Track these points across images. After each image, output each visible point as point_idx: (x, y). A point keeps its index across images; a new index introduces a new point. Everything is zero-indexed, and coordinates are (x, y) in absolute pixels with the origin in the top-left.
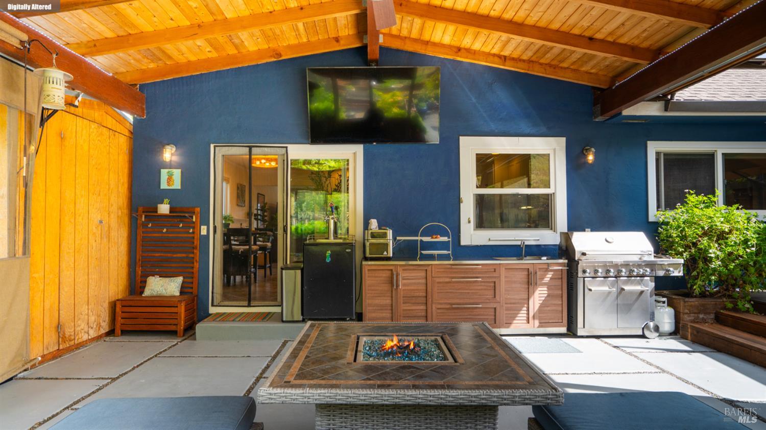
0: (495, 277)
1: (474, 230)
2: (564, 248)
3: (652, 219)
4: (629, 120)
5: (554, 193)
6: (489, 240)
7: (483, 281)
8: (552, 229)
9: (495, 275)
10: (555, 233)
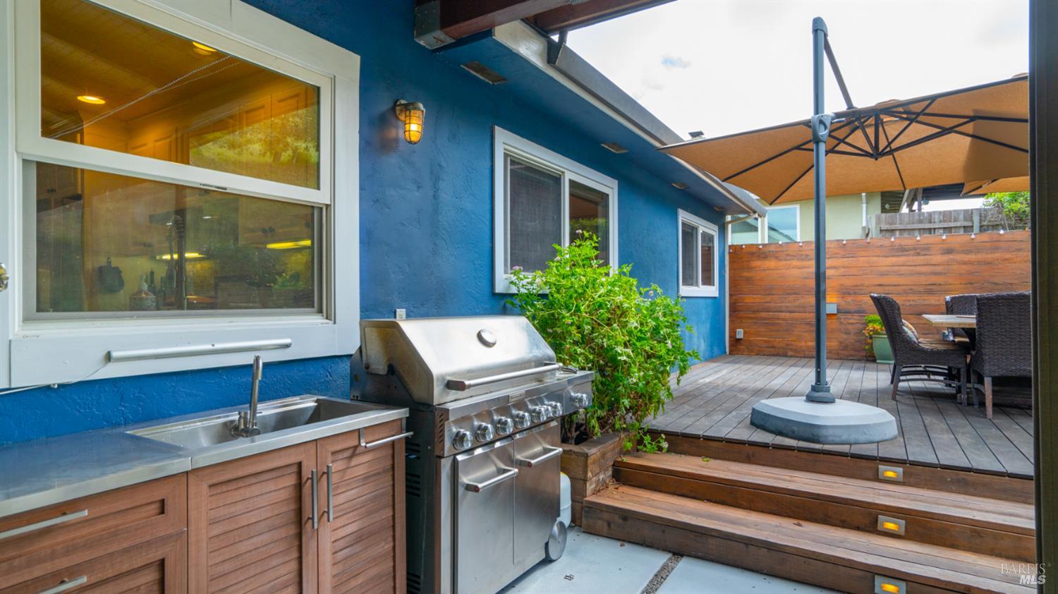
0: (165, 540)
1: (27, 319)
2: (380, 367)
3: (500, 288)
4: (472, 70)
5: (327, 206)
6: (108, 357)
7: (94, 580)
8: (320, 311)
9: (164, 527)
10: (331, 322)
